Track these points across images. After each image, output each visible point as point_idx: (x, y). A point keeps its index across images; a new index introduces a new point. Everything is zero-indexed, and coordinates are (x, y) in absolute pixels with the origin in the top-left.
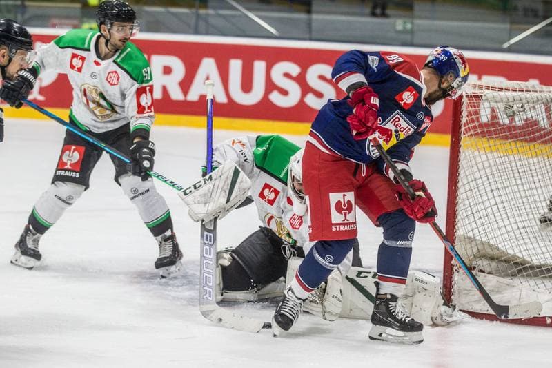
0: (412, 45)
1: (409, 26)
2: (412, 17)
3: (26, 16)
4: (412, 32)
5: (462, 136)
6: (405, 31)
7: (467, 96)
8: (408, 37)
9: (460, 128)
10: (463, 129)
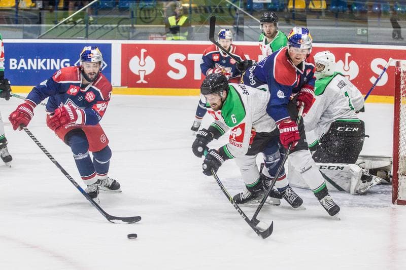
0: (368, 43)
1: (365, 32)
2: (367, 27)
3: (135, 34)
4: (367, 35)
5: (401, 96)
6: (363, 35)
7: (404, 72)
8: (365, 39)
9: (400, 92)
10: (402, 92)
